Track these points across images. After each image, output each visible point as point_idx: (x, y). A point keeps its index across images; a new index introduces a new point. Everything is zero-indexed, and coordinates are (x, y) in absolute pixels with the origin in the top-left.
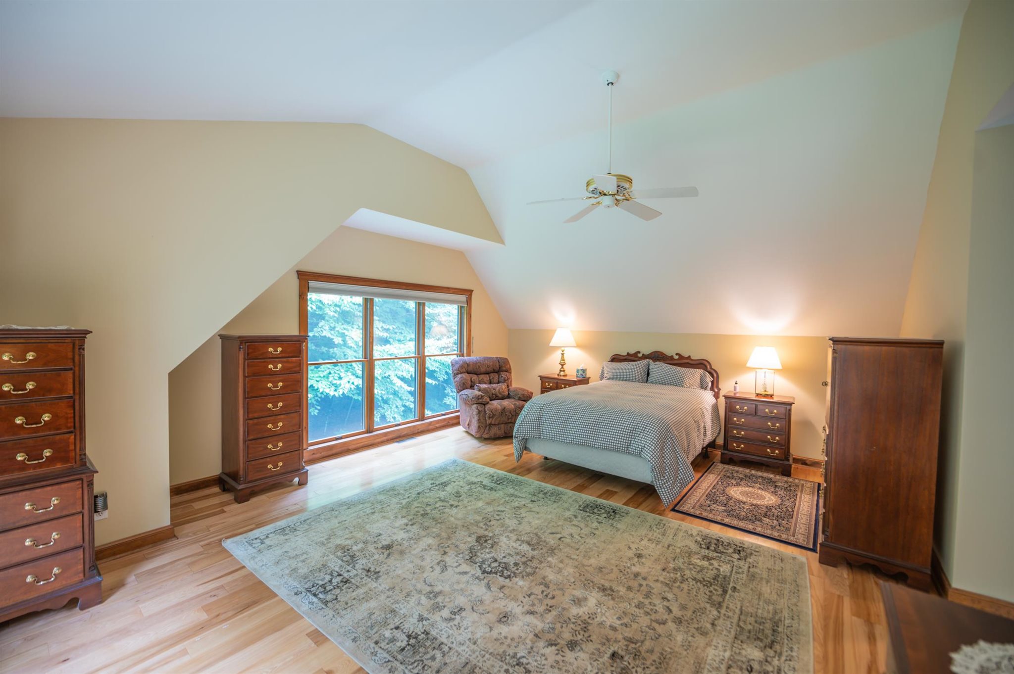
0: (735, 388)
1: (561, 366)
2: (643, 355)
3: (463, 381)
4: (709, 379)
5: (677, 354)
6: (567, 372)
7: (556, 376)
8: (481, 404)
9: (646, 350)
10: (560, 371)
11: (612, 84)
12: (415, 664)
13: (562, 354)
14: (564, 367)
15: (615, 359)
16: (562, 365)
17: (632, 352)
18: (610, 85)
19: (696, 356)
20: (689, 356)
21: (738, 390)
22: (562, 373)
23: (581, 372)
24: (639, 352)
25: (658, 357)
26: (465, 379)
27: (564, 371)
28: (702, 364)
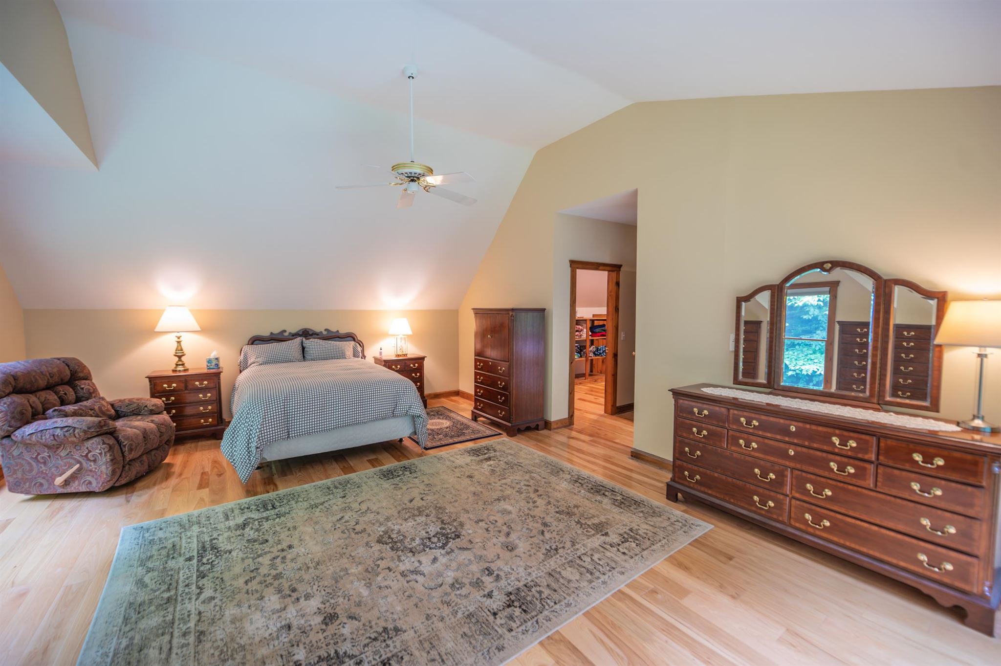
0: (381, 353)
1: (177, 359)
2: (290, 333)
3: (19, 408)
4: (360, 349)
5: (326, 330)
6: (187, 366)
7: (205, 371)
8: (106, 433)
9: (293, 328)
10: (177, 365)
11: (413, 78)
12: (545, 604)
13: (179, 342)
14: (183, 358)
15: (255, 340)
16: (180, 357)
17: (276, 331)
18: (411, 78)
19: (343, 331)
20: (338, 331)
21: (383, 354)
22: (180, 368)
23: (214, 363)
24: (285, 331)
25: (306, 334)
26: (22, 405)
27: (183, 365)
28: (351, 337)
